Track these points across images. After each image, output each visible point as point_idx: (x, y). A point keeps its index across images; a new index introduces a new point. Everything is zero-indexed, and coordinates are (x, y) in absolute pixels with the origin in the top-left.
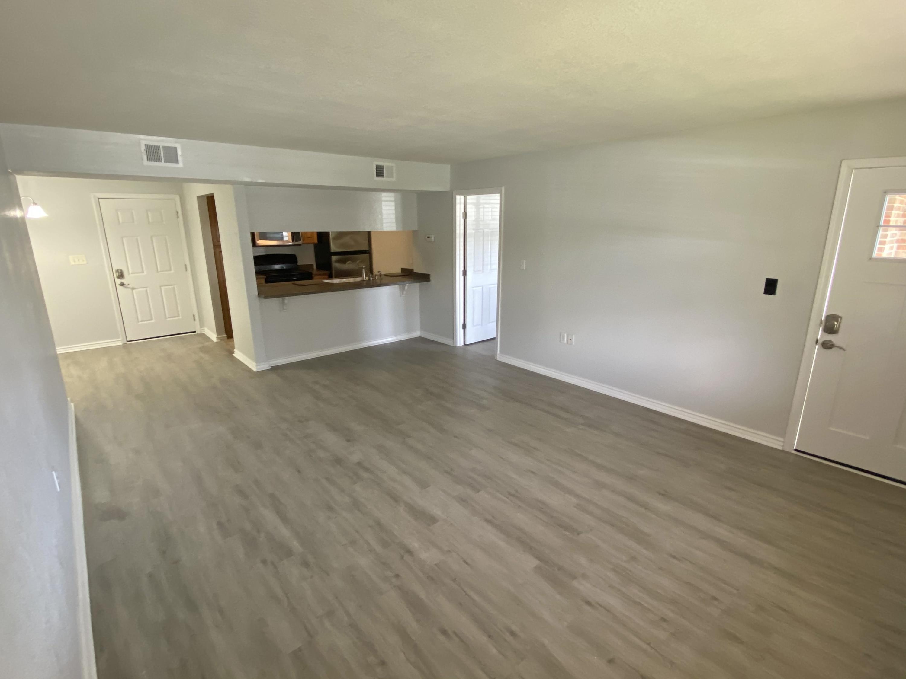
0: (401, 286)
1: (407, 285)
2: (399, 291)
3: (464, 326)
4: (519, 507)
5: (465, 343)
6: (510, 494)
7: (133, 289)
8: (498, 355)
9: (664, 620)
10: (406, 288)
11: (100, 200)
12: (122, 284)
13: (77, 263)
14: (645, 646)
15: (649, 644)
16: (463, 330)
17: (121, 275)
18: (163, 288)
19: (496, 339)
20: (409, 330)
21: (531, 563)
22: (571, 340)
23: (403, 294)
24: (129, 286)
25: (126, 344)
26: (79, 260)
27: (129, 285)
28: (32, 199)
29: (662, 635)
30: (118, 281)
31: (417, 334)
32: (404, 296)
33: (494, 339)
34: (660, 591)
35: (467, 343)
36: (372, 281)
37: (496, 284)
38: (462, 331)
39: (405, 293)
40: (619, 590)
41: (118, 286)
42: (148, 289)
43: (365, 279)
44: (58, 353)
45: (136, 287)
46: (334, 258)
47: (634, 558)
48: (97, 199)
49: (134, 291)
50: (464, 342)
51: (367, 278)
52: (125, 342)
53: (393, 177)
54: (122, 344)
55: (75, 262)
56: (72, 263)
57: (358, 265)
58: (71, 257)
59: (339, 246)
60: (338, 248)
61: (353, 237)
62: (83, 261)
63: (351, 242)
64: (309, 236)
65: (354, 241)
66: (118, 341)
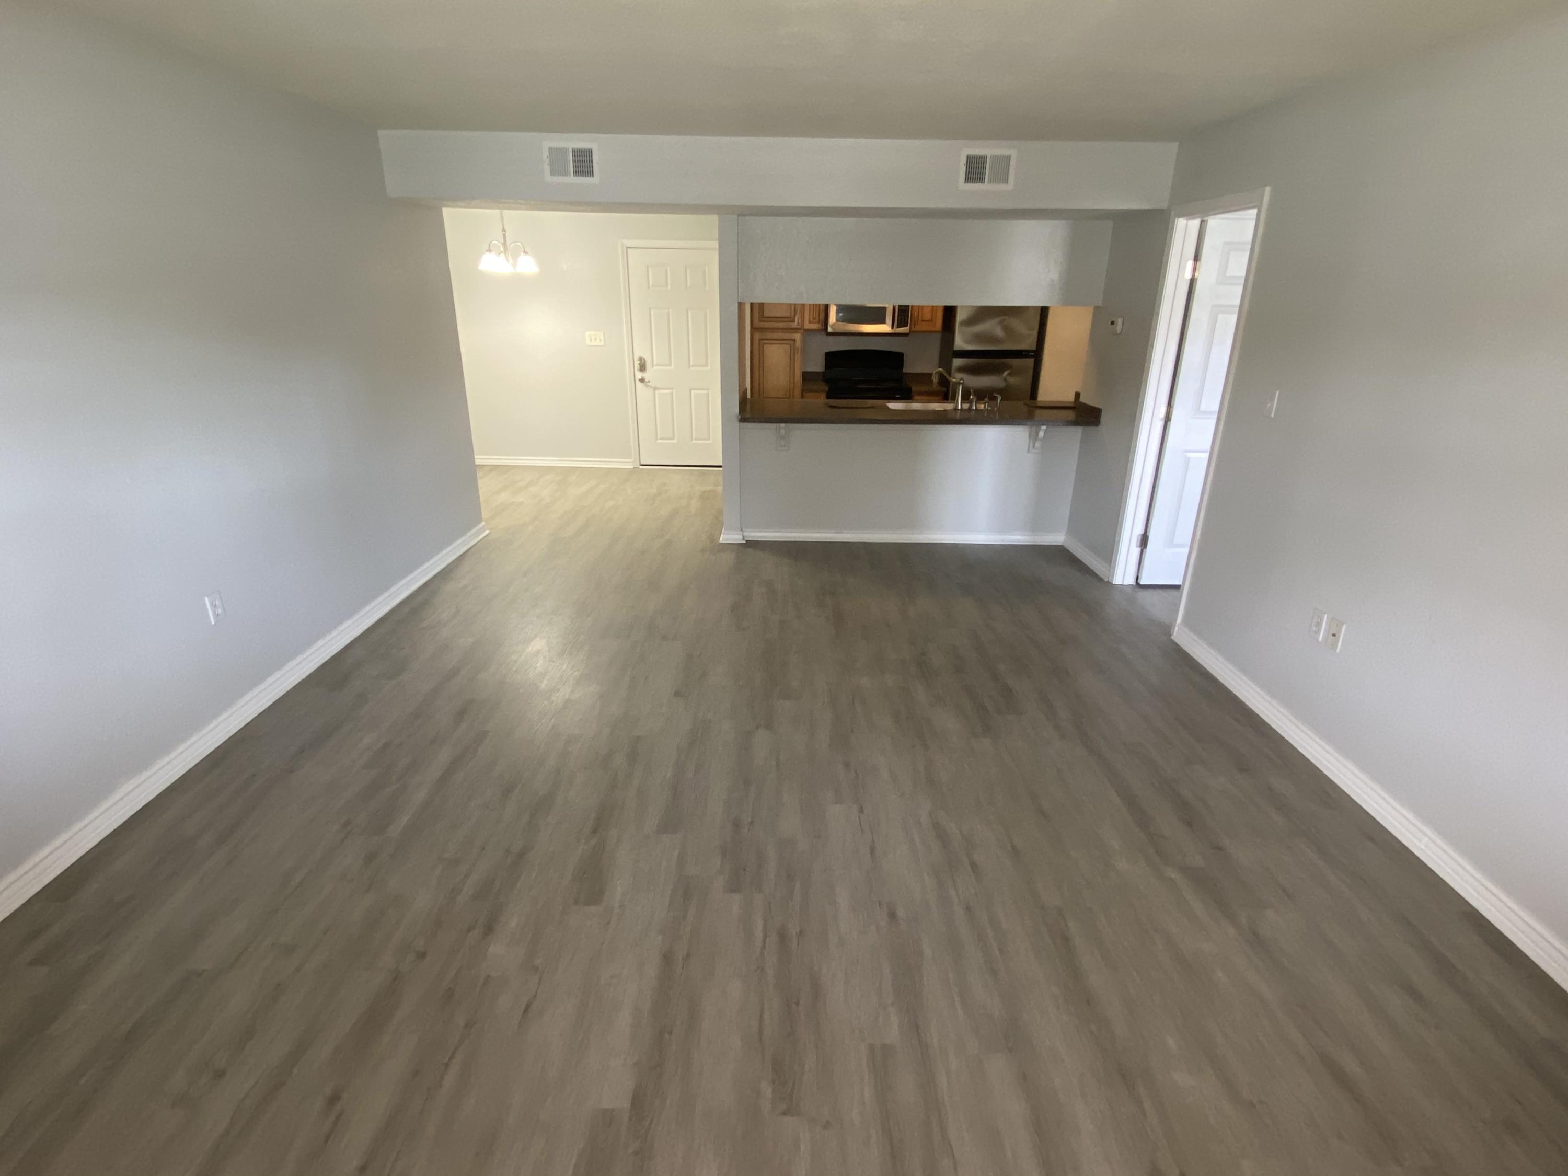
0: (1034, 428)
1: (1044, 427)
2: (1028, 439)
3: (1144, 541)
5: (1139, 581)
6: (783, 937)
7: (655, 389)
8: (1176, 628)
10: (1041, 434)
11: (629, 249)
12: (642, 380)
13: (594, 343)
16: (1139, 549)
17: (643, 368)
18: (693, 392)
19: (1181, 588)
20: (1035, 525)
22: (1334, 635)
23: (1034, 447)
24: (649, 384)
25: (638, 468)
26: (596, 339)
27: (649, 381)
28: (522, 244)
30: (639, 375)
31: (1057, 538)
32: (1034, 451)
33: (1177, 587)
35: (1143, 582)
36: (974, 412)
37: (1207, 452)
38: (1136, 551)
39: (1038, 444)
41: (638, 382)
42: (674, 391)
43: (960, 407)
44: (477, 463)
45: (659, 387)
46: (957, 362)
48: (625, 248)
49: (657, 392)
50: (1137, 578)
51: (966, 406)
52: (638, 465)
53: (1006, 181)
54: (634, 468)
55: (591, 340)
56: (588, 342)
57: (1005, 380)
58: (587, 333)
59: (978, 338)
60: (967, 342)
61: (1005, 320)
62: (601, 340)
63: (999, 332)
64: (927, 316)
65: (1006, 329)
66: (633, 462)
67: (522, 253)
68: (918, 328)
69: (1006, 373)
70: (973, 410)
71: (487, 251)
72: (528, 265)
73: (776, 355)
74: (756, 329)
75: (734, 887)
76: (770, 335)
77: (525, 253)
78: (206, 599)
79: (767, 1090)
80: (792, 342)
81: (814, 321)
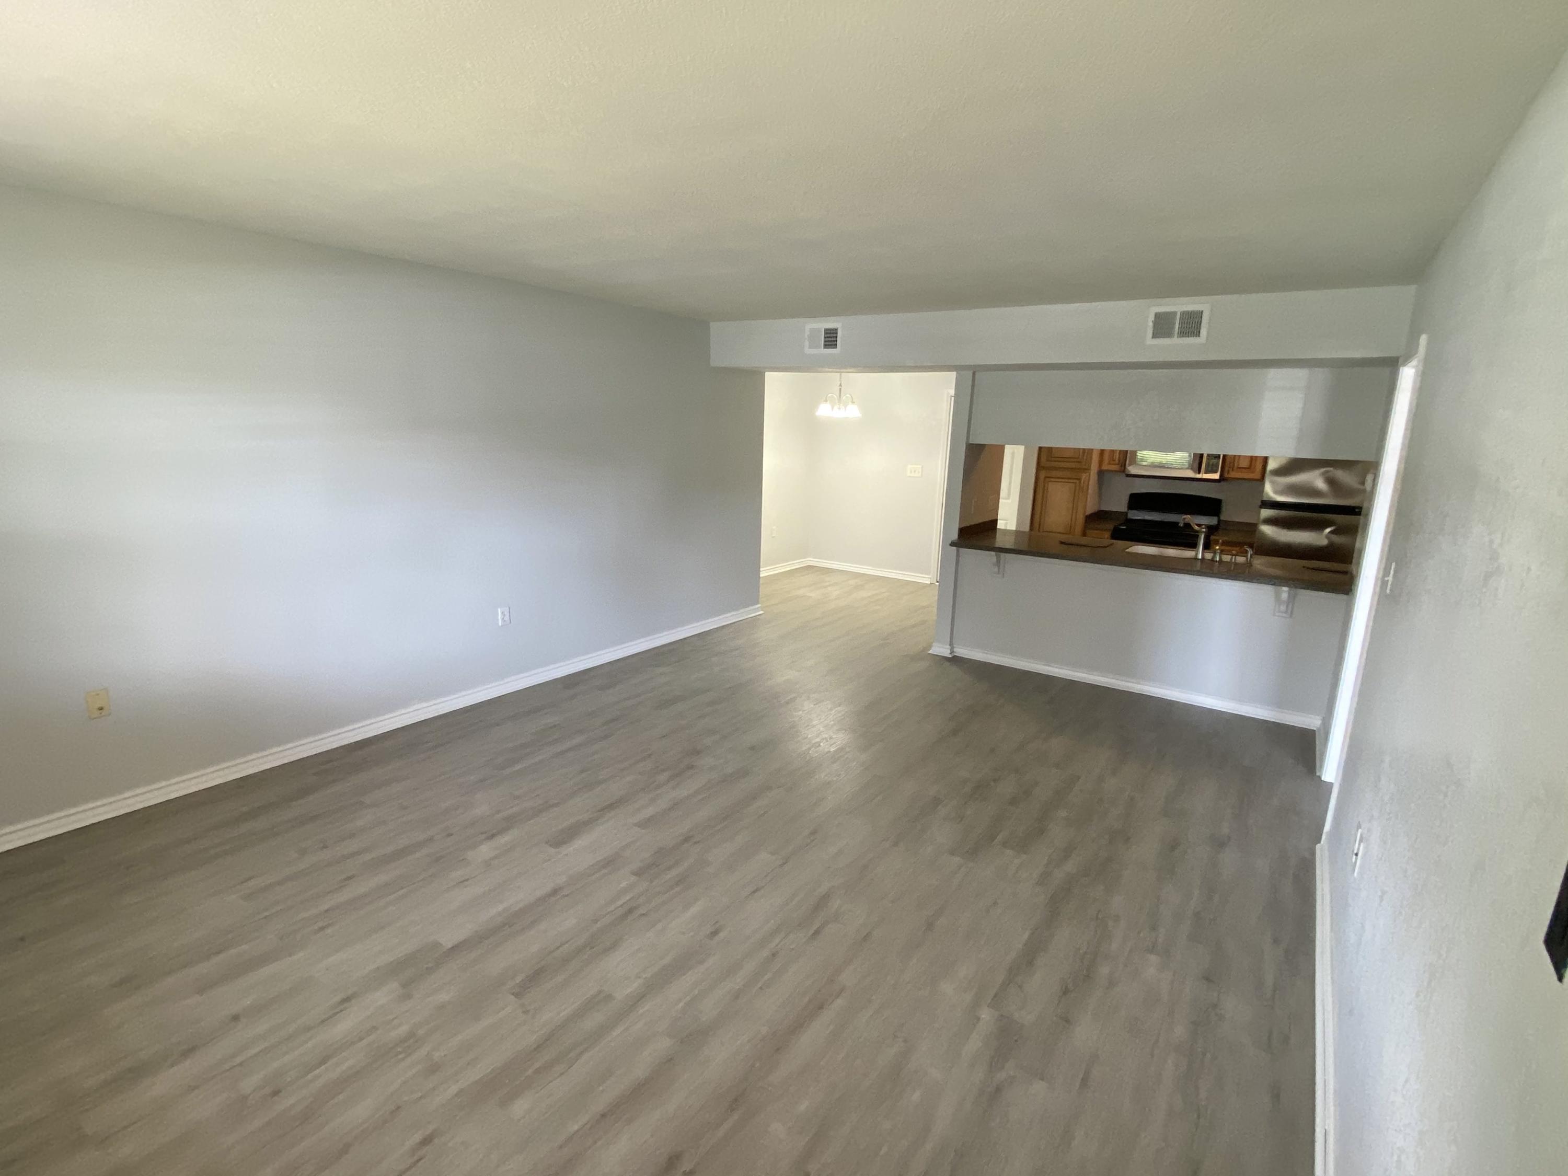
4: (596, 921)
9: (276, 1093)
14: (238, 1060)
15: (241, 1064)
21: (448, 939)
23: (1279, 610)
25: (935, 584)
26: (915, 472)
29: (248, 1085)
34: (341, 1097)
39: (1282, 607)
40: (361, 1039)
43: (1201, 556)
46: (1266, 513)
47: (433, 1068)
51: (1208, 556)
53: (1198, 334)
54: (931, 583)
55: (911, 472)
56: (909, 474)
57: (1327, 537)
58: (909, 466)
59: (1293, 489)
60: (1276, 492)
61: (1330, 471)
62: (919, 472)
63: (1321, 484)
64: (1245, 464)
65: (1331, 481)
66: (930, 578)
67: (850, 403)
68: (1233, 474)
69: (1328, 530)
70: (1216, 561)
71: (824, 401)
72: (853, 412)
73: (1059, 493)
74: (1043, 468)
75: (639, 873)
76: (1054, 473)
77: (853, 402)
78: (499, 610)
79: (519, 979)
80: (1078, 482)
81: (1114, 462)
